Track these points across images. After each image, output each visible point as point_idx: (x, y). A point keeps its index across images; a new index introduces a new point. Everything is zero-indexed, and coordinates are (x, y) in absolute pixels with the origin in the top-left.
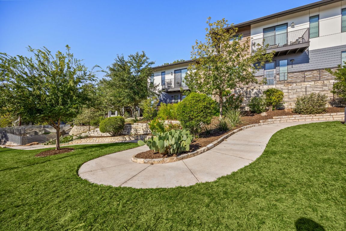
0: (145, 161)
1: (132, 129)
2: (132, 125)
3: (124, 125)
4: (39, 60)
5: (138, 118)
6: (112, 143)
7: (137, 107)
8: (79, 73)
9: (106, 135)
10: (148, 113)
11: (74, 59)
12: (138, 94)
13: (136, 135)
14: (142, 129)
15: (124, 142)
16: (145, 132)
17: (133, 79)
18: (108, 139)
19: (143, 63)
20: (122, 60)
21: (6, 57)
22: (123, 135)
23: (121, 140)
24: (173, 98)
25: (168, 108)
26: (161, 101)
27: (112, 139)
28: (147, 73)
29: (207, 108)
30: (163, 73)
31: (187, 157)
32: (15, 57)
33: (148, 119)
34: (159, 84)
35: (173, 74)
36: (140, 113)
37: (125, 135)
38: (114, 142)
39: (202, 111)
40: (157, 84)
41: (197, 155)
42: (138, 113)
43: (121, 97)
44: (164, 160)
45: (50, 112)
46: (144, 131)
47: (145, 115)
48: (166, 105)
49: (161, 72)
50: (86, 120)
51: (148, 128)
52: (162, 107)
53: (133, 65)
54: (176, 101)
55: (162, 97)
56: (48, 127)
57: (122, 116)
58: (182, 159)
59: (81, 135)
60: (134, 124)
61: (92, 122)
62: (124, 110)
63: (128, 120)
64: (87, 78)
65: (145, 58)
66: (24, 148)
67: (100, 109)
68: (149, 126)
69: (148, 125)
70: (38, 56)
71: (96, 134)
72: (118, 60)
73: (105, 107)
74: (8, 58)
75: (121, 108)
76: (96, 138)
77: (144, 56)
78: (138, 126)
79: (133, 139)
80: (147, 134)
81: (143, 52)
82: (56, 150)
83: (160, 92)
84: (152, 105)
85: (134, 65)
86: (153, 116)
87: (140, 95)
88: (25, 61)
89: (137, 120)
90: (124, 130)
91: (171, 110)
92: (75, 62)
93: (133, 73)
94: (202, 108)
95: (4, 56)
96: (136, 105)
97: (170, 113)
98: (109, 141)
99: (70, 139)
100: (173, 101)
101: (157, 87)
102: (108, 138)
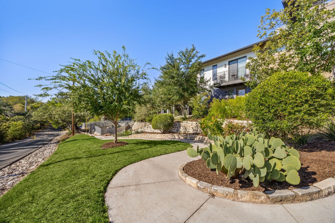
0: (199, 185)
1: (181, 127)
2: (181, 123)
3: (173, 123)
4: (101, 62)
5: (188, 116)
6: (162, 140)
7: (186, 106)
8: (133, 72)
9: (157, 132)
10: (198, 111)
11: (129, 59)
12: (187, 90)
13: (185, 133)
14: (192, 127)
15: (173, 140)
16: (195, 132)
17: (182, 75)
18: (159, 136)
19: (193, 58)
20: (171, 58)
21: (80, 63)
22: (172, 132)
23: (170, 137)
24: (227, 93)
25: (223, 104)
26: (212, 97)
27: (163, 136)
28: (197, 68)
29: (319, 96)
30: (215, 66)
31: (294, 199)
32: (85, 62)
33: (197, 117)
34: (211, 78)
35: (227, 66)
36: (189, 111)
37: (174, 133)
38: (164, 139)
39: (307, 101)
40: (208, 79)
41: (319, 198)
42: (187, 112)
43: (171, 95)
44: (237, 195)
45: (108, 109)
46: (194, 130)
47: (195, 113)
48: (220, 102)
49: (212, 65)
50: (142, 117)
51: (199, 127)
52: (215, 103)
53: (182, 61)
54: (231, 96)
55: (213, 93)
56: (120, 123)
57: (173, 114)
58: (281, 201)
59: (138, 130)
60: (183, 122)
61: (147, 118)
62: (175, 108)
63: (177, 118)
64: (140, 77)
65: (195, 52)
66: (101, 138)
67: (154, 108)
68: (199, 125)
69: (198, 123)
70: (100, 58)
71: (149, 130)
72: (168, 58)
73: (158, 106)
74: (81, 64)
75: (172, 107)
76: (149, 134)
77: (194, 50)
78: (188, 124)
79: (182, 138)
80: (197, 134)
81: (193, 45)
82: (114, 143)
83: (211, 87)
84: (202, 102)
85: (184, 61)
86: (203, 114)
87: (189, 92)
88: (91, 65)
89: (186, 118)
90: (173, 127)
91: (226, 107)
92: (130, 62)
93: (183, 70)
94: (306, 96)
95: (78, 62)
96: (185, 103)
97: (225, 110)
98: (160, 137)
99: (130, 133)
100: (227, 96)
101: (207, 82)
102: (159, 134)
